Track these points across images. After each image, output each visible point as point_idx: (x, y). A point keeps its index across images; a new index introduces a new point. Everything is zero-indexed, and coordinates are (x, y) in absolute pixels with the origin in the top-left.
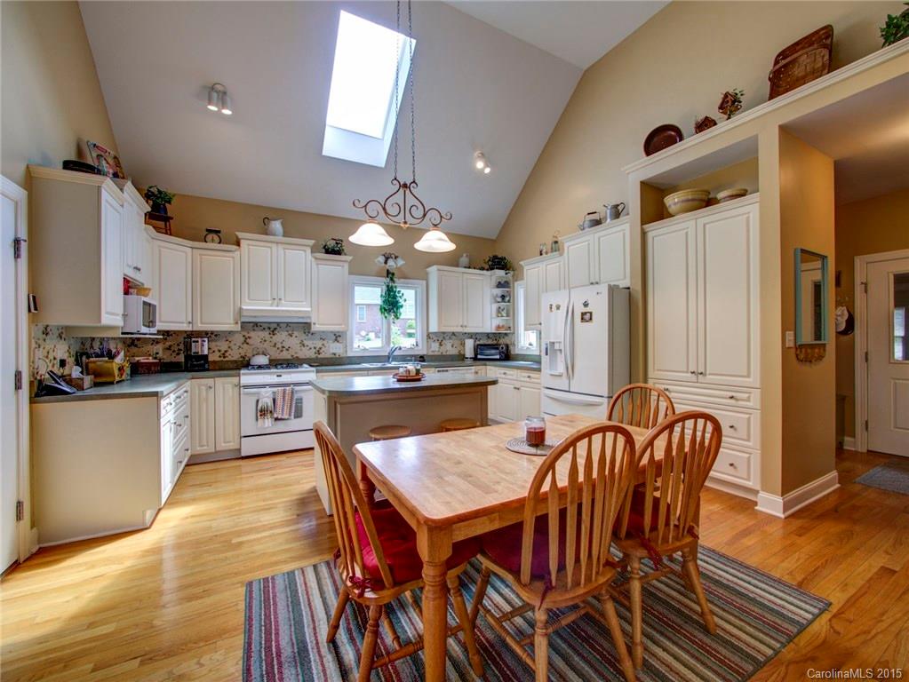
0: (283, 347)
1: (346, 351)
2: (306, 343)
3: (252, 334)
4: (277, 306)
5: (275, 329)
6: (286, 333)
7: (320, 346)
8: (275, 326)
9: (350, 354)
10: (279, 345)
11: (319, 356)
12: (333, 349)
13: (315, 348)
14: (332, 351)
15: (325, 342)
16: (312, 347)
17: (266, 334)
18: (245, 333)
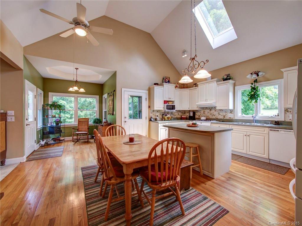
0: (213, 115)
1: (235, 117)
2: (220, 113)
3: (206, 111)
4: (207, 102)
5: (211, 109)
6: (214, 110)
7: (225, 115)
8: (211, 108)
9: (236, 118)
10: (212, 114)
11: (225, 118)
12: (229, 116)
13: (223, 115)
14: (229, 117)
15: (226, 113)
16: (222, 115)
17: (209, 111)
18: (204, 110)
